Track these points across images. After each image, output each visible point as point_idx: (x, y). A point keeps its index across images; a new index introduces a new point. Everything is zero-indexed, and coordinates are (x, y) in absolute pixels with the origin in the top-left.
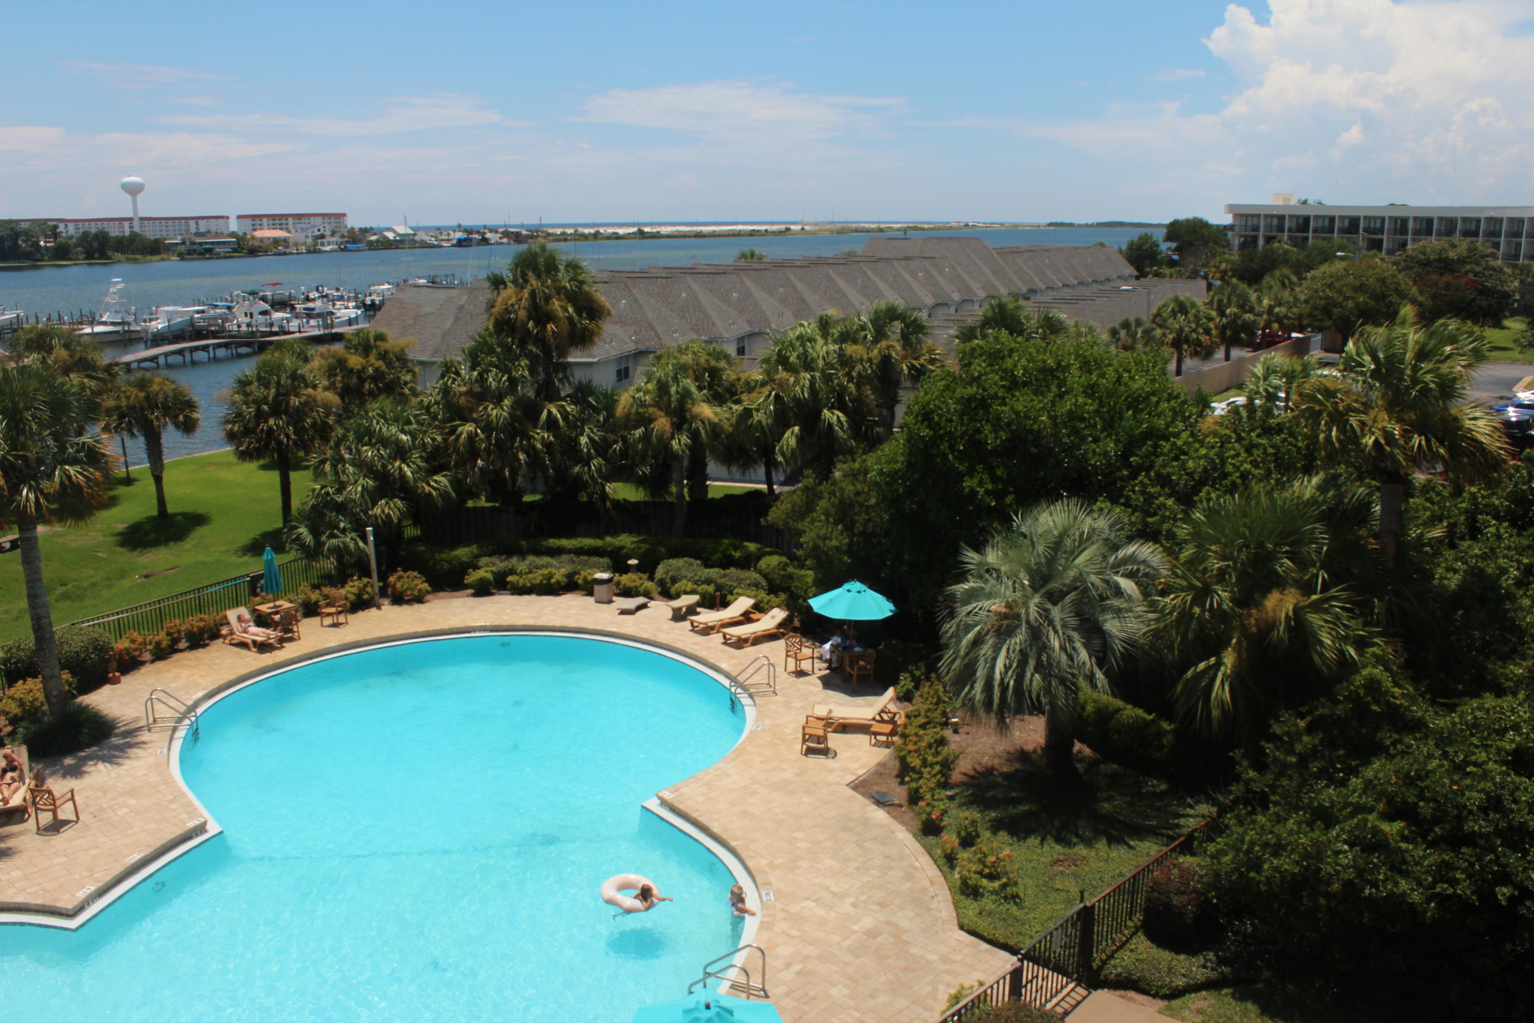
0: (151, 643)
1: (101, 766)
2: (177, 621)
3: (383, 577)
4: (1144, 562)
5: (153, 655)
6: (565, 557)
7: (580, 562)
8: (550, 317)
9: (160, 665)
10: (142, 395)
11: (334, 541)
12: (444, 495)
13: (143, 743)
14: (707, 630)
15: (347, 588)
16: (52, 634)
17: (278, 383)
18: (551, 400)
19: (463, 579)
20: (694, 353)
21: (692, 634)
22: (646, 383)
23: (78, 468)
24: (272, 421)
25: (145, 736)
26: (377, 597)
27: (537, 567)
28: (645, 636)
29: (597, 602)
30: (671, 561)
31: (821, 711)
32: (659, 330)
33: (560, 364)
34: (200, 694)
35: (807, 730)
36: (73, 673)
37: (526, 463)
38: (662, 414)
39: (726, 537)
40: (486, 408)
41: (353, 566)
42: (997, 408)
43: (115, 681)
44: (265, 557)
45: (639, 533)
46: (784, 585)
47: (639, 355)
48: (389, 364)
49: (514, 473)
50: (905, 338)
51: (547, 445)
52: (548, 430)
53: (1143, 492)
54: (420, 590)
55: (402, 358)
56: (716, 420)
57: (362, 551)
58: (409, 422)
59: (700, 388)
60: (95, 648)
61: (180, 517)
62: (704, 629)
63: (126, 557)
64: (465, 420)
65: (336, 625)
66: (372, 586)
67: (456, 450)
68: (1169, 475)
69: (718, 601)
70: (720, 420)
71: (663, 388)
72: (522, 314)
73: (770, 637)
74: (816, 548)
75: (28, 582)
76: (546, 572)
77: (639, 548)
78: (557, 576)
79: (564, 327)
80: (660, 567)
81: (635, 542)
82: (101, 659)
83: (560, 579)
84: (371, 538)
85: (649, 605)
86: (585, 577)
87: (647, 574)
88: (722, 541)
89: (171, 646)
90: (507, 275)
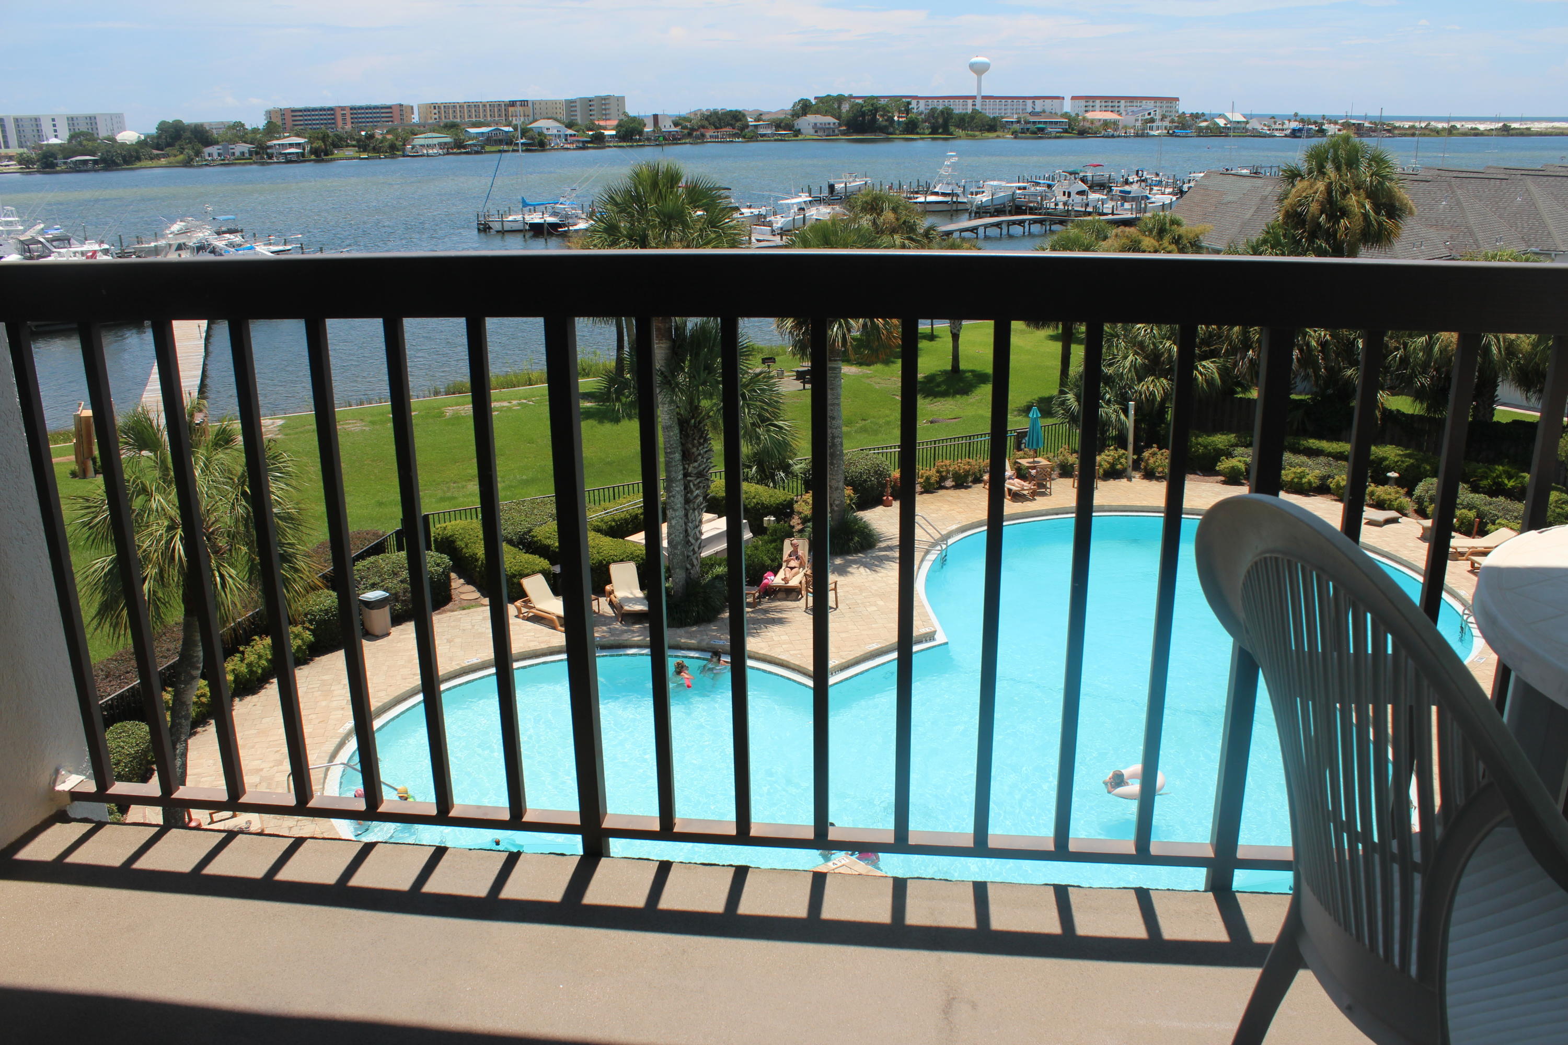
0: (922, 477)
1: (862, 569)
2: (948, 462)
3: (1138, 450)
5: (922, 487)
6: (1322, 459)
7: (1337, 467)
8: (1344, 213)
12: (1210, 382)
16: (842, 454)
19: (1215, 465)
26: (1130, 469)
32: (1480, 236)
34: (954, 527)
36: (855, 490)
37: (1298, 358)
39: (1502, 464)
41: (1114, 438)
43: (888, 504)
44: (1030, 415)
45: (1407, 448)
51: (1324, 345)
55: (1196, 245)
57: (1122, 423)
60: (876, 472)
61: (967, 374)
66: (1126, 458)
67: (1229, 337)
69: (1475, 528)
72: (1314, 207)
76: (1299, 471)
77: (1403, 462)
78: (1309, 477)
79: (1358, 224)
80: (1421, 484)
81: (1400, 455)
82: (879, 482)
83: (1312, 480)
84: (1132, 412)
85: (1400, 520)
86: (1338, 481)
87: (1406, 489)
88: (1497, 467)
89: (939, 483)
90: (1303, 165)
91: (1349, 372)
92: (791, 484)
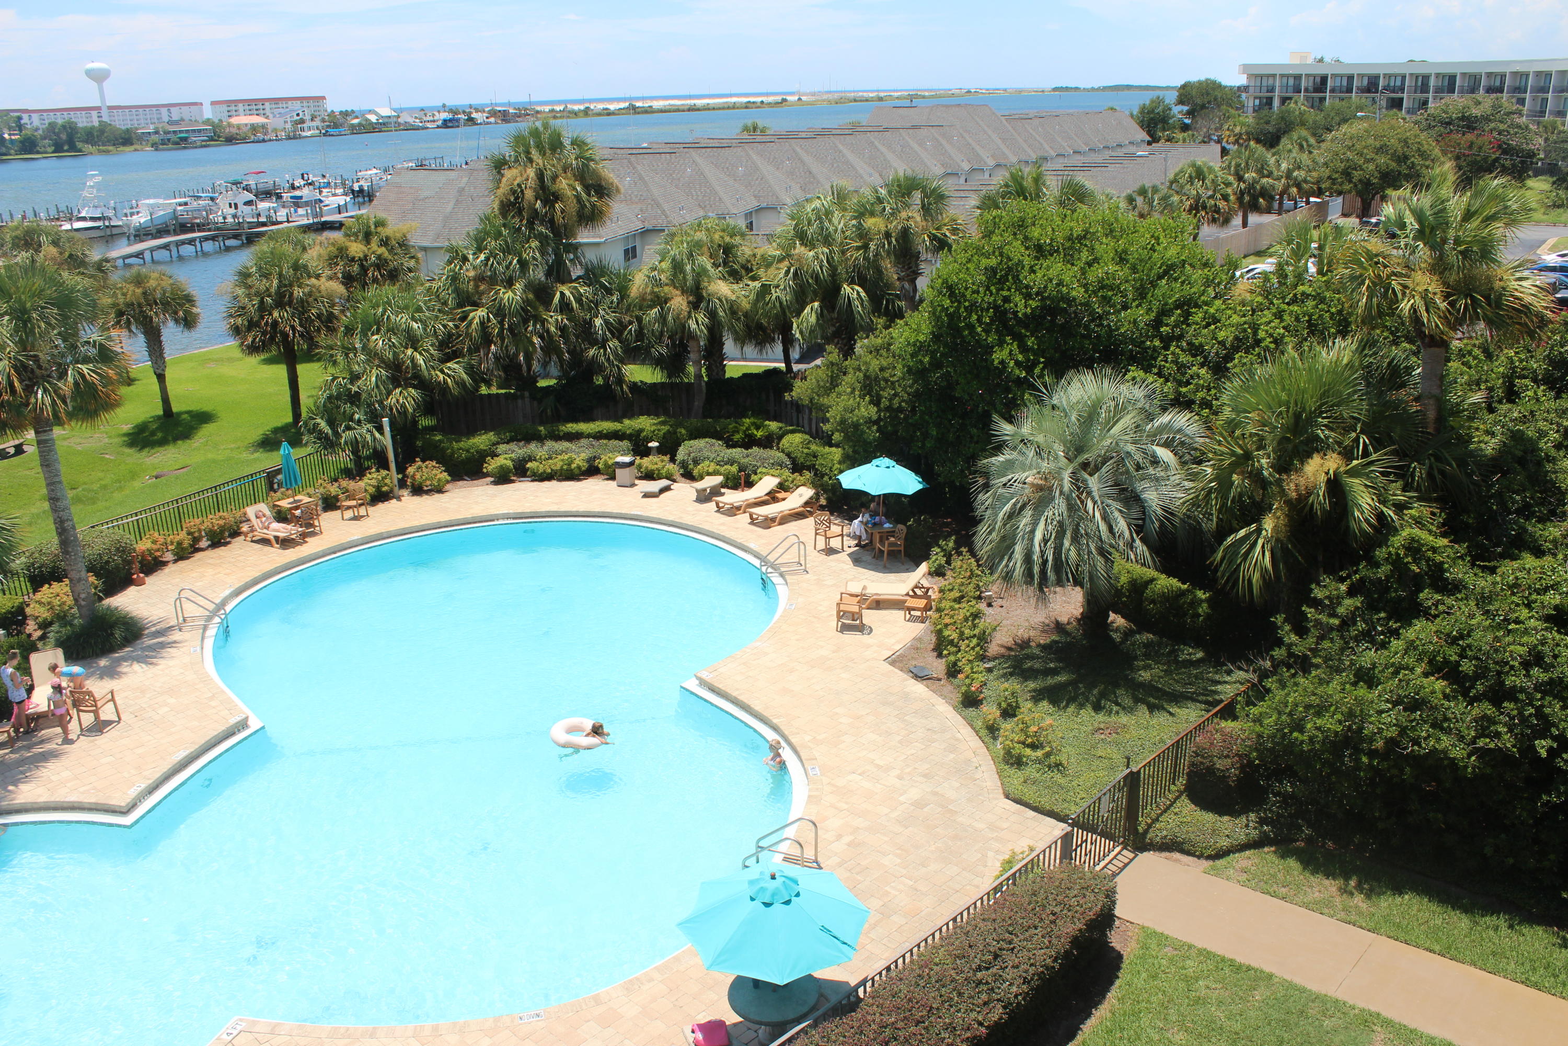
0: (172, 543)
1: (136, 666)
2: (197, 521)
3: (401, 469)
4: (1180, 431)
5: (175, 555)
6: (584, 442)
7: (600, 446)
8: (557, 197)
9: (182, 564)
10: (139, 291)
11: (350, 434)
12: (461, 384)
13: (175, 642)
14: (733, 511)
15: (366, 480)
16: (76, 537)
17: (280, 275)
18: (563, 283)
19: (482, 467)
20: (708, 230)
21: (718, 515)
22: (661, 261)
23: (91, 366)
24: (276, 314)
25: (176, 636)
26: (396, 489)
27: (558, 453)
28: (671, 518)
29: (618, 486)
30: (692, 442)
31: (855, 588)
32: (666, 207)
33: (571, 244)
34: (227, 592)
35: (842, 607)
36: (98, 575)
37: (541, 348)
38: (678, 293)
39: (746, 417)
40: (497, 293)
41: (368, 458)
43: (141, 583)
44: (282, 452)
45: (658, 416)
46: (808, 463)
47: (646, 233)
48: (391, 250)
49: (529, 358)
50: (926, 208)
51: (563, 329)
52: (561, 312)
53: (1176, 362)
54: (439, 480)
55: (403, 244)
56: (734, 298)
57: (379, 443)
58: (419, 309)
59: (716, 265)
60: (117, 550)
61: (185, 416)
62: (729, 510)
63: (134, 457)
64: (476, 305)
65: (356, 518)
66: (391, 478)
67: (468, 335)
68: (1201, 344)
69: (742, 481)
70: (738, 298)
71: (677, 267)
72: (529, 194)
73: (798, 516)
74: (843, 421)
75: (48, 485)
76: (566, 458)
77: (659, 430)
78: (577, 462)
79: (573, 207)
80: (681, 449)
81: (654, 424)
82: (124, 560)
83: (580, 464)
84: (387, 429)
85: (672, 487)
86: (606, 461)
87: (669, 456)
88: (744, 420)
89: (192, 546)
90: (508, 153)
91: (592, 352)
92: (12, 585)
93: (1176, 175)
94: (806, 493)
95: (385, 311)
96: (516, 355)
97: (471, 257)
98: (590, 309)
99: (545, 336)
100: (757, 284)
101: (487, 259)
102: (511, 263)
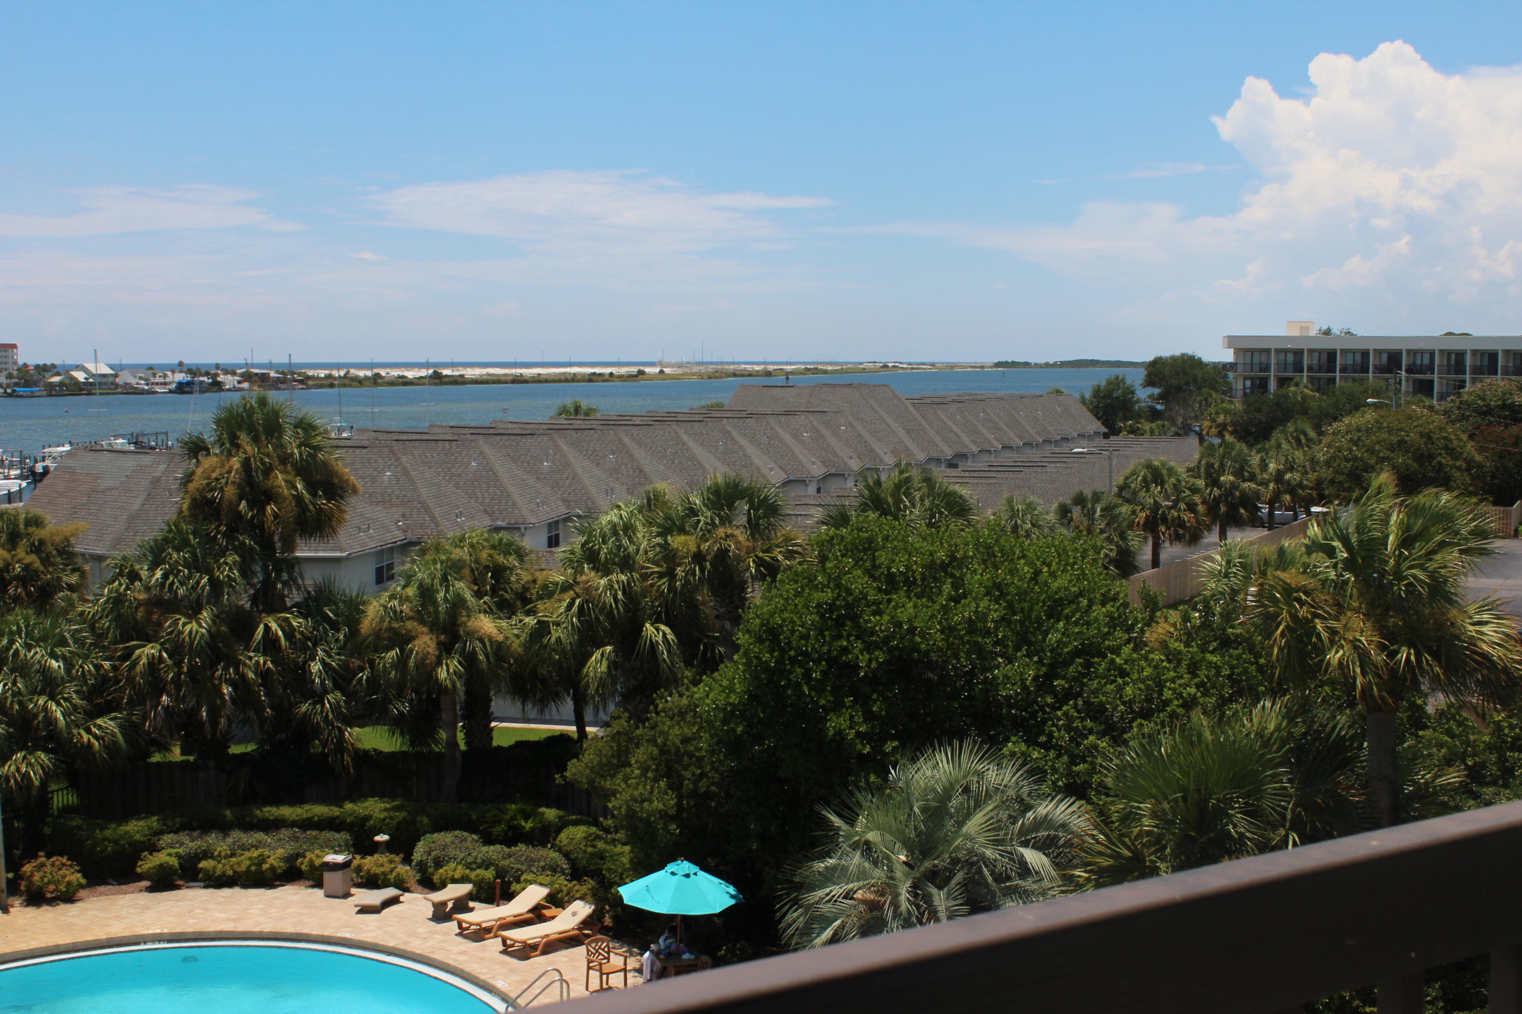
3: (13, 865)
4: (1064, 826)
6: (284, 833)
7: (306, 840)
8: (270, 496)
12: (111, 747)
14: (480, 934)
18: (270, 611)
19: (135, 866)
20: (472, 546)
21: (460, 939)
22: (404, 587)
27: (244, 848)
28: (392, 943)
29: (327, 896)
30: (435, 836)
32: (437, 512)
33: (285, 560)
37: (231, 697)
38: (425, 629)
39: (514, 802)
40: (175, 623)
42: (870, 620)
45: (394, 798)
46: (593, 867)
47: (405, 547)
48: (46, 561)
49: (214, 713)
50: (753, 526)
51: (264, 674)
52: (265, 654)
53: (1069, 728)
54: (69, 884)
55: (66, 552)
56: (500, 638)
58: (63, 643)
59: (479, 594)
62: (476, 932)
64: (146, 639)
67: (131, 681)
68: (1102, 705)
69: (498, 892)
70: (507, 638)
71: (426, 593)
72: (231, 492)
73: (569, 941)
74: (631, 815)
76: (255, 855)
77: (391, 818)
78: (271, 861)
79: (290, 510)
80: (420, 844)
81: (386, 810)
83: (276, 864)
85: (402, 899)
86: (311, 861)
87: (402, 855)
88: (509, 806)
90: (209, 437)
91: (304, 708)
93: (1127, 478)
94: (581, 910)
95: (12, 642)
96: (196, 710)
97: (144, 574)
98: (305, 649)
99: (240, 684)
100: (530, 621)
101: (165, 576)
102: (198, 583)
